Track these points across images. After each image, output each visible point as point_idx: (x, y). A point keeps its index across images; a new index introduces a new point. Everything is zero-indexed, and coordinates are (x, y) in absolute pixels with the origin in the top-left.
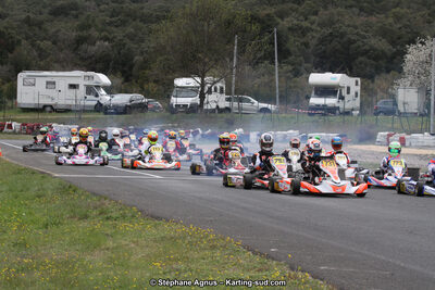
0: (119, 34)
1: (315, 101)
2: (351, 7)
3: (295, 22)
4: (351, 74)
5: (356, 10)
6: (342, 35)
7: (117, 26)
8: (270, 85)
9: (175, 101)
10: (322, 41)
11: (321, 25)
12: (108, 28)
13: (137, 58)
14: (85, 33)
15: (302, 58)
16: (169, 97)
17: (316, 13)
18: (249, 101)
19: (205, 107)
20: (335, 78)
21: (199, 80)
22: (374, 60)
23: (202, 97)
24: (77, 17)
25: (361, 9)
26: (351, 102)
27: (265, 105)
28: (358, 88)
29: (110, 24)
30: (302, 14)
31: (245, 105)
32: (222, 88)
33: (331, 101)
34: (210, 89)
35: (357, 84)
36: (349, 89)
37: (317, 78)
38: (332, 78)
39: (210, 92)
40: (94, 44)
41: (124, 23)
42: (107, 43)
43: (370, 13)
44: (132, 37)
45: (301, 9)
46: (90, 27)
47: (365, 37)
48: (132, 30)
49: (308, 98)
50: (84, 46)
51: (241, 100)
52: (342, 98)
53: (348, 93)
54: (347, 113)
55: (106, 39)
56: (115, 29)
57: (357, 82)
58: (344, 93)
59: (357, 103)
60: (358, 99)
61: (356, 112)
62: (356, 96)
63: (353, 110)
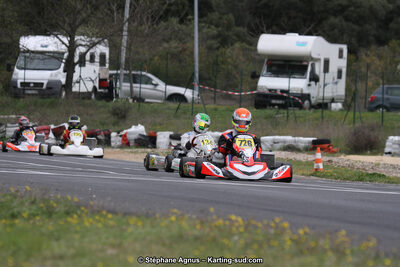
1: (268, 82)
4: (332, 39)
8: (182, 57)
9: (20, 75)
15: (231, 16)
16: (10, 70)
18: (148, 81)
19: (75, 88)
20: (304, 44)
21: (66, 40)
23: (69, 70)
26: (333, 88)
27: (180, 90)
28: (343, 63)
32: (102, 56)
33: (297, 84)
34: (82, 56)
35: (341, 56)
36: (327, 62)
38: (298, 44)
39: (82, 63)
51: (135, 79)
52: (314, 78)
53: (326, 69)
54: (323, 106)
57: (341, 51)
58: (319, 69)
59: (340, 89)
60: (342, 82)
61: (337, 106)
62: (340, 77)
63: (333, 101)
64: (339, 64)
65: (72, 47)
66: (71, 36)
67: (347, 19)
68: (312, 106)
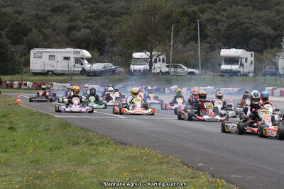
0: (96, 24)
1: (224, 67)
2: (247, 6)
3: (211, 16)
4: (248, 50)
5: (251, 8)
6: (242, 24)
7: (95, 19)
8: (195, 57)
9: (133, 68)
10: (228, 28)
11: (228, 18)
12: (89, 20)
13: (107, 40)
14: (74, 24)
15: (216, 39)
16: (129, 65)
17: (224, 10)
18: (181, 67)
19: (153, 72)
21: (149, 54)
22: (263, 40)
23: (151, 65)
24: (68, 13)
25: (254, 7)
26: (248, 68)
27: (192, 70)
28: (253, 59)
29: (90, 17)
30: (215, 10)
31: (179, 70)
32: (163, 59)
33: (235, 67)
34: (156, 59)
35: (252, 56)
36: (246, 59)
37: (225, 52)
38: (236, 52)
39: (156, 62)
40: (80, 31)
41: (99, 17)
42: (88, 30)
43: (260, 10)
44: (104, 26)
45: (214, 7)
46: (77, 19)
47: (256, 25)
48: (105, 21)
49: (220, 65)
50: (74, 32)
51: (176, 67)
52: (242, 65)
53: (246, 61)
54: (246, 75)
55: (88, 27)
56: (93, 21)
57: (252, 54)
58: (244, 61)
59: (252, 68)
60: (253, 66)
61: (251, 75)
62: (252, 64)
63: (249, 73)
64: (251, 59)
65: (151, 57)
66: (151, 52)
67: (260, 39)
68: (241, 75)
